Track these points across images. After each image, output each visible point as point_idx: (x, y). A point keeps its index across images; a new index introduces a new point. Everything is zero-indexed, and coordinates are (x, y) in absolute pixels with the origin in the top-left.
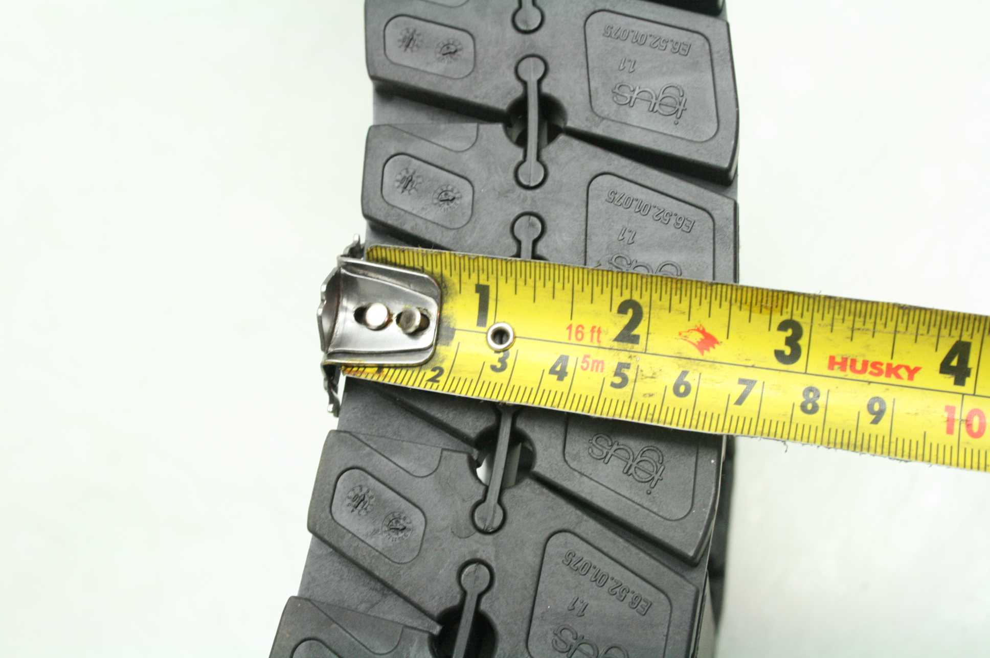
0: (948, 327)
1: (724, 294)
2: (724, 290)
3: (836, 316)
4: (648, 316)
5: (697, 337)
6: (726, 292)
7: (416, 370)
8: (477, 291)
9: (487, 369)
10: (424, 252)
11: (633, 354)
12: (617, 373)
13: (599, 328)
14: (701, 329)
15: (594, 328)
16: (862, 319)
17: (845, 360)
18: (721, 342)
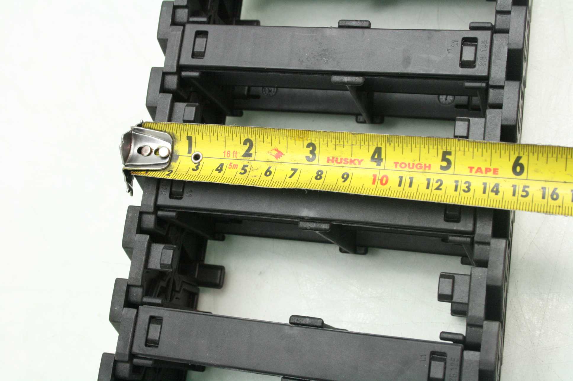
0: (372, 141)
1: (284, 133)
2: (284, 132)
3: (328, 139)
4: (255, 145)
5: (275, 153)
6: (285, 133)
7: (162, 172)
8: (187, 139)
9: (191, 170)
10: (165, 123)
11: (249, 161)
12: (243, 169)
13: (236, 152)
14: (276, 149)
15: (234, 151)
16: (338, 140)
17: (333, 158)
18: (285, 154)
